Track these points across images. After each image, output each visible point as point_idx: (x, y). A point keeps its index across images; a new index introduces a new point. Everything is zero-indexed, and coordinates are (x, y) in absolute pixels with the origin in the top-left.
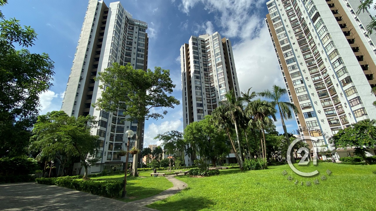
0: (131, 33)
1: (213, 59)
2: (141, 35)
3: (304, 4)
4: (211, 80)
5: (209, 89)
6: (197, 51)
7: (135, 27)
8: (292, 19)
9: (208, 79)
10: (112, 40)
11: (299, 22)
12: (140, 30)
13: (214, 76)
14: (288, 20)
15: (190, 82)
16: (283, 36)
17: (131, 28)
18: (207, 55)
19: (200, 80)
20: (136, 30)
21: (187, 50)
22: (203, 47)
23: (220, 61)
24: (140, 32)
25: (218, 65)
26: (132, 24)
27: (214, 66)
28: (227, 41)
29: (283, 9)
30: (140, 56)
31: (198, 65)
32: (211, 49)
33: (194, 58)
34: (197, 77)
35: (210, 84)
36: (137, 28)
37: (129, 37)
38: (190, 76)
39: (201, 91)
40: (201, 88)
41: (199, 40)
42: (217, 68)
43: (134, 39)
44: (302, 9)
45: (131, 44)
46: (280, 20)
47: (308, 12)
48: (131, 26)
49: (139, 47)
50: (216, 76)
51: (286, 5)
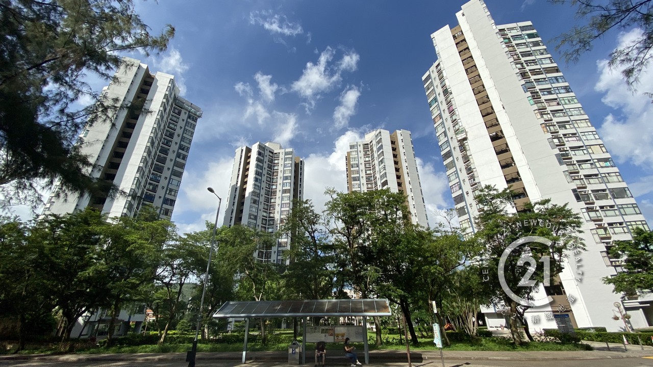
0: (175, 119)
1: (280, 181)
2: (189, 125)
3: (379, 165)
4: (271, 209)
5: (266, 220)
6: (262, 165)
7: (183, 111)
8: (368, 172)
9: (268, 205)
10: (152, 133)
11: (372, 178)
12: (189, 117)
13: (277, 204)
14: (364, 171)
15: (241, 203)
16: (357, 186)
17: (177, 111)
18: (273, 173)
19: (257, 206)
20: (183, 116)
21: (248, 157)
22: (271, 161)
24: (189, 120)
25: (285, 191)
26: (181, 106)
27: (280, 191)
28: (301, 161)
29: (363, 157)
30: (181, 157)
31: (259, 185)
32: (281, 168)
33: (256, 174)
34: (255, 202)
35: (270, 213)
36: (185, 113)
37: (171, 125)
38: (244, 196)
39: (255, 222)
40: (256, 218)
41: (267, 150)
42: (283, 195)
43: (178, 128)
44: (377, 169)
45: (171, 136)
46: (358, 168)
47: (381, 174)
48: (176, 109)
49: (182, 143)
50: (279, 205)
51: (366, 155)
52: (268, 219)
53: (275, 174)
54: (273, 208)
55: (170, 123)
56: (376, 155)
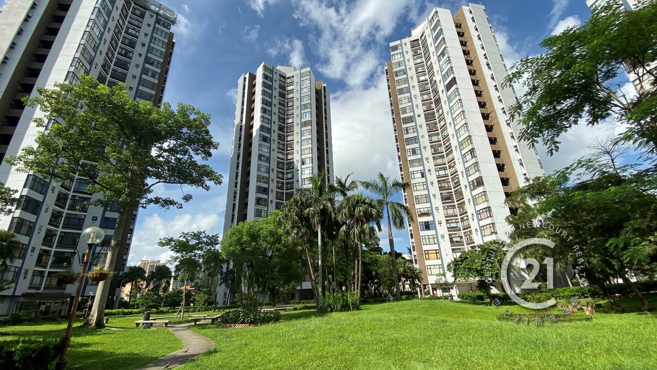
0: (137, 23)
1: (296, 112)
2: (159, 33)
3: (439, 61)
4: (289, 149)
5: (284, 163)
6: (270, 92)
7: (148, 14)
8: (422, 78)
9: (284, 145)
10: (87, 26)
11: (429, 86)
12: (158, 21)
13: (295, 142)
14: (415, 78)
15: (248, 144)
16: (406, 101)
17: (138, 13)
18: (287, 103)
19: (269, 145)
20: (149, 19)
21: (252, 86)
22: (283, 87)
23: (308, 118)
24: (157, 25)
25: (305, 124)
26: (143, 6)
27: (298, 124)
28: (324, 87)
29: (412, 59)
30: (150, 74)
31: (269, 117)
32: (296, 95)
33: (263, 103)
34: (265, 139)
35: (287, 154)
36: (152, 16)
37: (130, 31)
38: (251, 135)
39: (268, 165)
40: (268, 160)
41: (276, 73)
42: (303, 129)
43: (141, 36)
44: (436, 67)
45: (132, 44)
46: (405, 76)
47: (443, 73)
48: (138, 10)
49: (149, 55)
50: (298, 142)
51: (416, 55)
52: (285, 161)
53: (290, 104)
54: (291, 147)
55: (128, 28)
56: (432, 49)
